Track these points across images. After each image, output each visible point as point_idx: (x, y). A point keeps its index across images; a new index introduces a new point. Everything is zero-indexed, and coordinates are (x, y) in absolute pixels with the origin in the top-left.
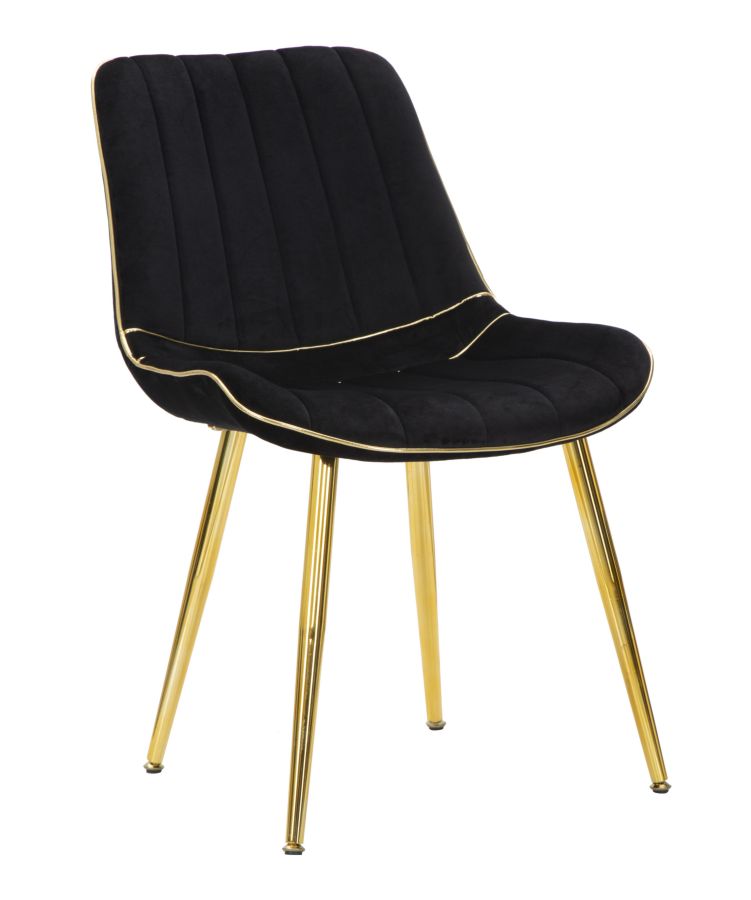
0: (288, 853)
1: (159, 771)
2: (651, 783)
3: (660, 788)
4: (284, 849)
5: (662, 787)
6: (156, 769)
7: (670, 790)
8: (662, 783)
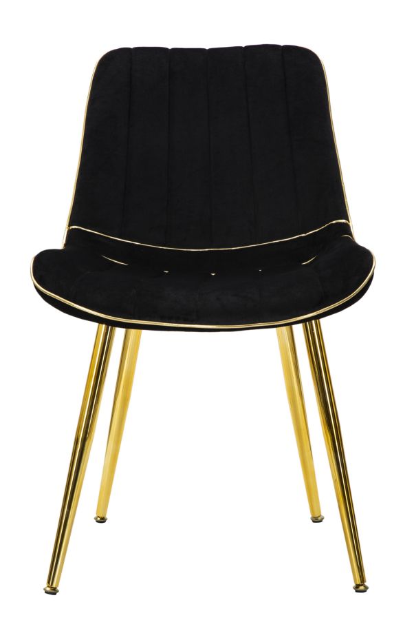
0: (46, 592)
1: (104, 522)
2: (354, 585)
3: (360, 587)
4: (44, 589)
5: (362, 588)
6: (102, 520)
7: (368, 591)
8: (362, 585)
